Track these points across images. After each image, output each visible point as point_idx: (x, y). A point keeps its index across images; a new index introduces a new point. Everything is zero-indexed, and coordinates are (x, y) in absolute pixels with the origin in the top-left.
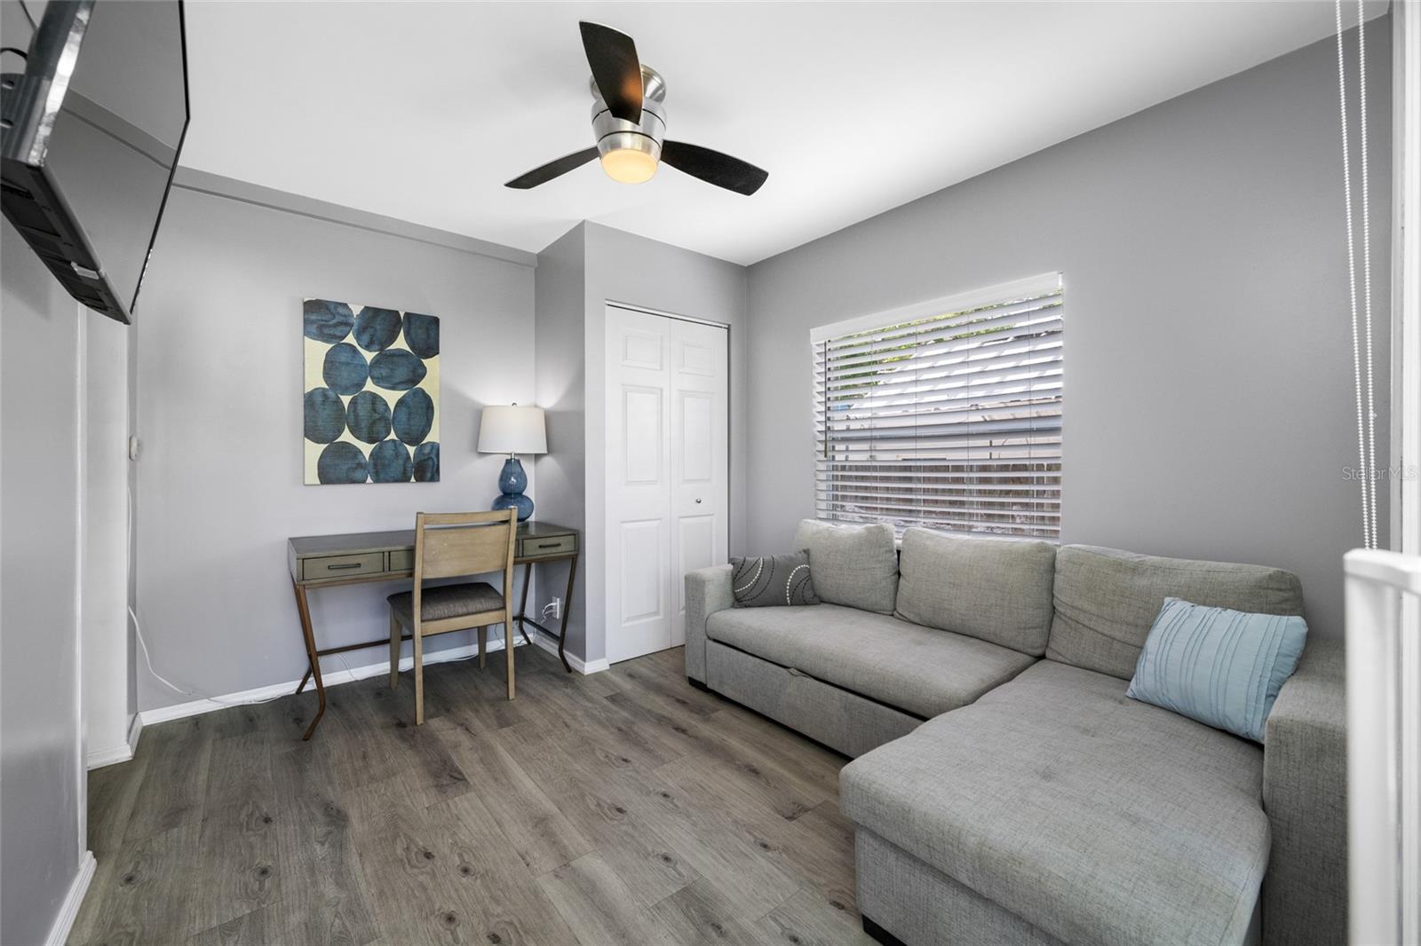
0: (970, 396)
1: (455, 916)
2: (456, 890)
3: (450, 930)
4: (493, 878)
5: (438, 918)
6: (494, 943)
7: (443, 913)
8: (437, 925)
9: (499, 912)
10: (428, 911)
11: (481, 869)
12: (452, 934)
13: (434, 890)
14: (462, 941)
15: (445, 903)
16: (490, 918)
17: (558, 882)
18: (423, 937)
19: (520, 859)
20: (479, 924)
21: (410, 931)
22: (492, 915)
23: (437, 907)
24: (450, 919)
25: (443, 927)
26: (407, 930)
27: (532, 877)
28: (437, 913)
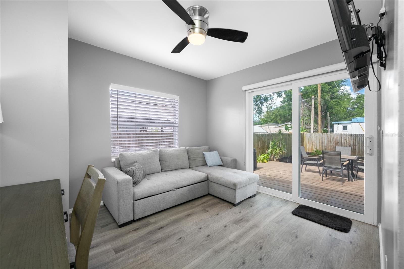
0: (150, 116)
1: (259, 259)
2: (252, 262)
3: (264, 258)
4: (244, 255)
5: (262, 262)
6: (262, 248)
7: (260, 262)
8: (264, 261)
9: (253, 250)
10: (261, 266)
11: (242, 260)
12: (264, 257)
13: (254, 268)
14: (265, 254)
15: (257, 263)
16: (256, 251)
17: (240, 242)
18: (269, 263)
19: (234, 252)
20: (259, 253)
21: (269, 267)
22: (255, 251)
23: (259, 264)
24: (261, 259)
25: (264, 260)
26: (269, 268)
27: (240, 247)
28: (261, 263)
